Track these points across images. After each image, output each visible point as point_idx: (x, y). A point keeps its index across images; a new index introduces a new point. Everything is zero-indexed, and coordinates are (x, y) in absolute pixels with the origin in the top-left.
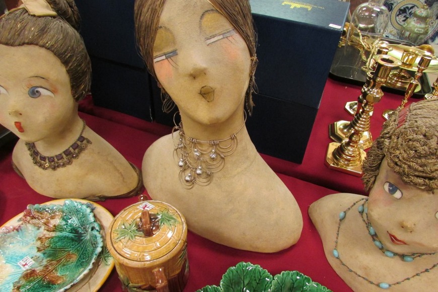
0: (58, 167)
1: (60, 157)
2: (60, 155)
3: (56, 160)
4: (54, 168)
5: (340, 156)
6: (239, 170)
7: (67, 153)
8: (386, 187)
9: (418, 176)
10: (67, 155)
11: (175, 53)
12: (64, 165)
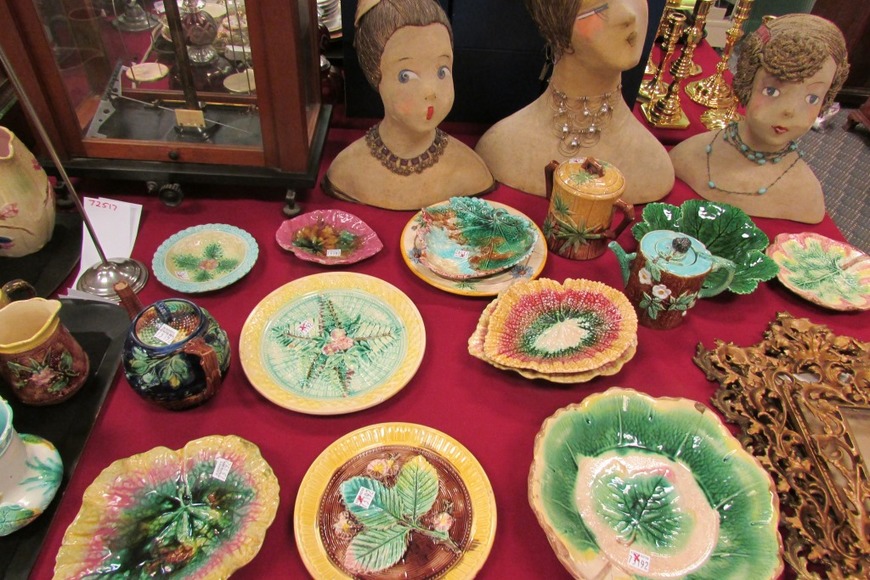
0: (423, 168)
1: (425, 156)
2: (426, 153)
3: (421, 160)
4: (419, 172)
7: (432, 149)
8: (765, 92)
9: (791, 72)
10: (432, 152)
11: (606, 7)
12: (431, 165)
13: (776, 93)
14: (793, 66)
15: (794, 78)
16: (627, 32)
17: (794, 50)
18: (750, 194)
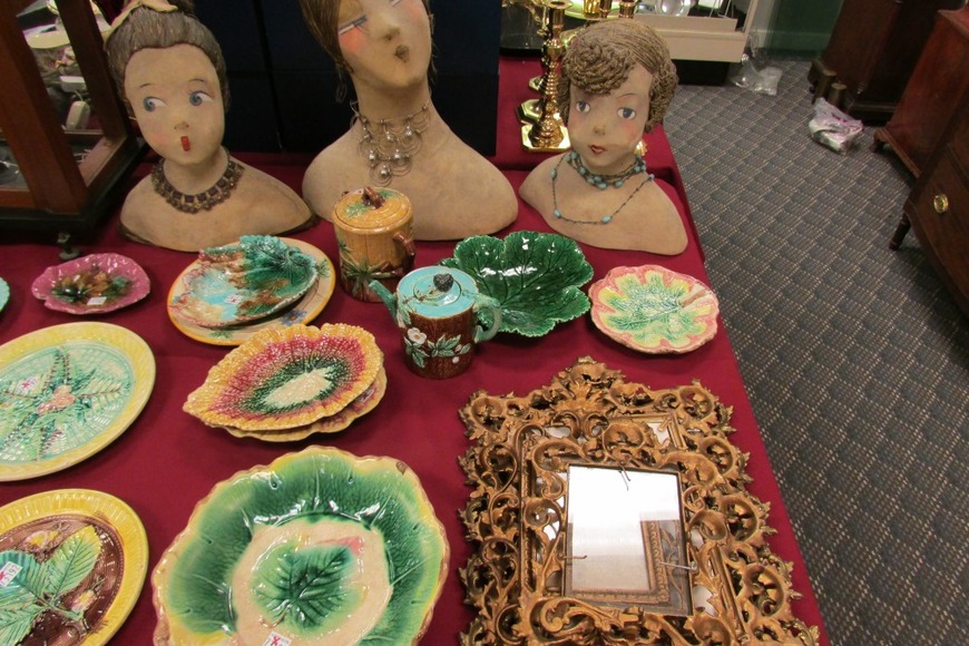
0: (214, 204)
1: (213, 191)
2: (213, 188)
3: (208, 196)
4: (209, 209)
5: (538, 135)
6: (438, 146)
7: (221, 184)
8: (578, 108)
9: (595, 83)
10: (222, 187)
11: (364, 19)
12: (221, 201)
13: (587, 108)
14: (592, 77)
15: (599, 90)
16: (393, 47)
17: (590, 58)
18: (595, 223)
